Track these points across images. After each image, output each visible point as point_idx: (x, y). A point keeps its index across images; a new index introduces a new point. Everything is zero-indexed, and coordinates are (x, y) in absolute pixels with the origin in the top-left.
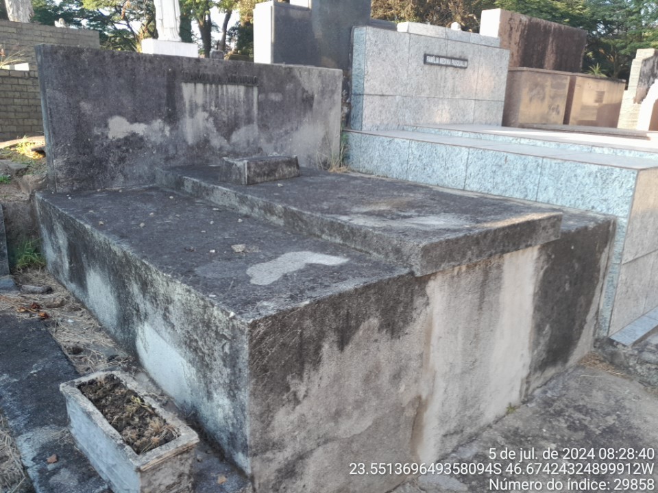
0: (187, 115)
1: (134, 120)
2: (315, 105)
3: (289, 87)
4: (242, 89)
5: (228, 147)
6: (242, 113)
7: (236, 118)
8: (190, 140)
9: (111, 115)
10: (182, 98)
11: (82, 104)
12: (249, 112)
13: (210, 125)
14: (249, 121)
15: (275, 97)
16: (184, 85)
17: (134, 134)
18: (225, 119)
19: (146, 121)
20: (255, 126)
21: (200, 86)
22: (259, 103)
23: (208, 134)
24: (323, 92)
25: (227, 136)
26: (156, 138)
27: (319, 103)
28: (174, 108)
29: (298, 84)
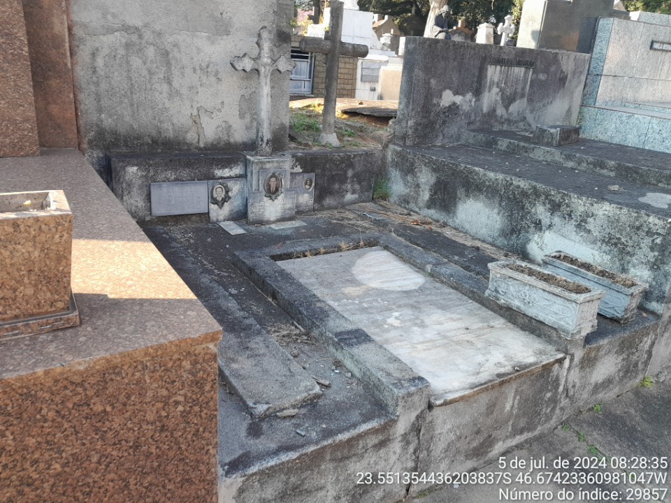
0: (487, 90)
1: (456, 93)
2: (567, 84)
3: (553, 69)
4: (523, 69)
5: (506, 116)
6: (519, 90)
7: (515, 93)
8: (485, 110)
9: (445, 89)
10: (486, 76)
11: (432, 80)
12: (523, 89)
13: (499, 98)
14: (522, 96)
15: (542, 77)
16: (489, 66)
17: (454, 104)
18: (508, 94)
19: (463, 94)
20: (525, 100)
21: (498, 68)
22: (531, 81)
23: (496, 106)
24: (574, 73)
25: (507, 107)
26: (466, 108)
27: (570, 81)
28: (481, 84)
29: (559, 66)
